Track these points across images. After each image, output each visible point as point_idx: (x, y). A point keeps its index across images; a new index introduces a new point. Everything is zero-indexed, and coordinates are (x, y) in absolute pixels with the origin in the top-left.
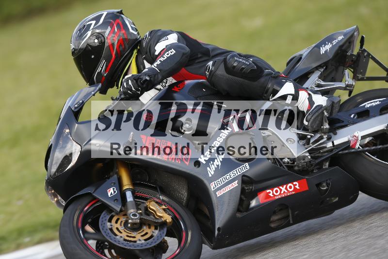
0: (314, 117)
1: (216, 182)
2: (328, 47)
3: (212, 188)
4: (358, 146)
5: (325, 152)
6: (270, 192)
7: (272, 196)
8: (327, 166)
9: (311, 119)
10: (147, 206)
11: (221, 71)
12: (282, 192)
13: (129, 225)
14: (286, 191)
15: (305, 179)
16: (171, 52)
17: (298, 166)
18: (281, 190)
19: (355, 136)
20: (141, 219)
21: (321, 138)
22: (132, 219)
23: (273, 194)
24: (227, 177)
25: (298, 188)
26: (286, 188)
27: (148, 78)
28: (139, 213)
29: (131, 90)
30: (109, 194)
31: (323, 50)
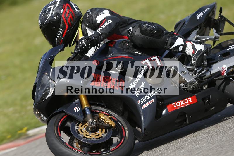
0: (198, 57)
1: (141, 100)
2: (201, 15)
3: (139, 104)
4: (225, 74)
5: (205, 79)
6: (174, 105)
7: (176, 107)
8: (207, 88)
9: (196, 59)
10: (99, 117)
11: (138, 32)
12: (182, 105)
13: (90, 129)
14: (184, 104)
15: (195, 96)
16: (109, 22)
17: (190, 88)
18: (181, 103)
19: (224, 68)
20: (96, 125)
21: (203, 70)
22: (91, 125)
23: (176, 106)
24: (148, 97)
25: (191, 101)
26: (184, 102)
27: (94, 38)
28: (95, 121)
29: (84, 46)
30: (75, 111)
31: (198, 17)
